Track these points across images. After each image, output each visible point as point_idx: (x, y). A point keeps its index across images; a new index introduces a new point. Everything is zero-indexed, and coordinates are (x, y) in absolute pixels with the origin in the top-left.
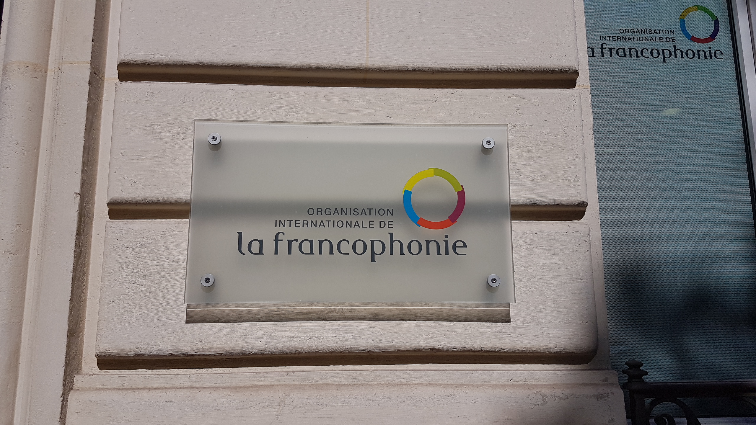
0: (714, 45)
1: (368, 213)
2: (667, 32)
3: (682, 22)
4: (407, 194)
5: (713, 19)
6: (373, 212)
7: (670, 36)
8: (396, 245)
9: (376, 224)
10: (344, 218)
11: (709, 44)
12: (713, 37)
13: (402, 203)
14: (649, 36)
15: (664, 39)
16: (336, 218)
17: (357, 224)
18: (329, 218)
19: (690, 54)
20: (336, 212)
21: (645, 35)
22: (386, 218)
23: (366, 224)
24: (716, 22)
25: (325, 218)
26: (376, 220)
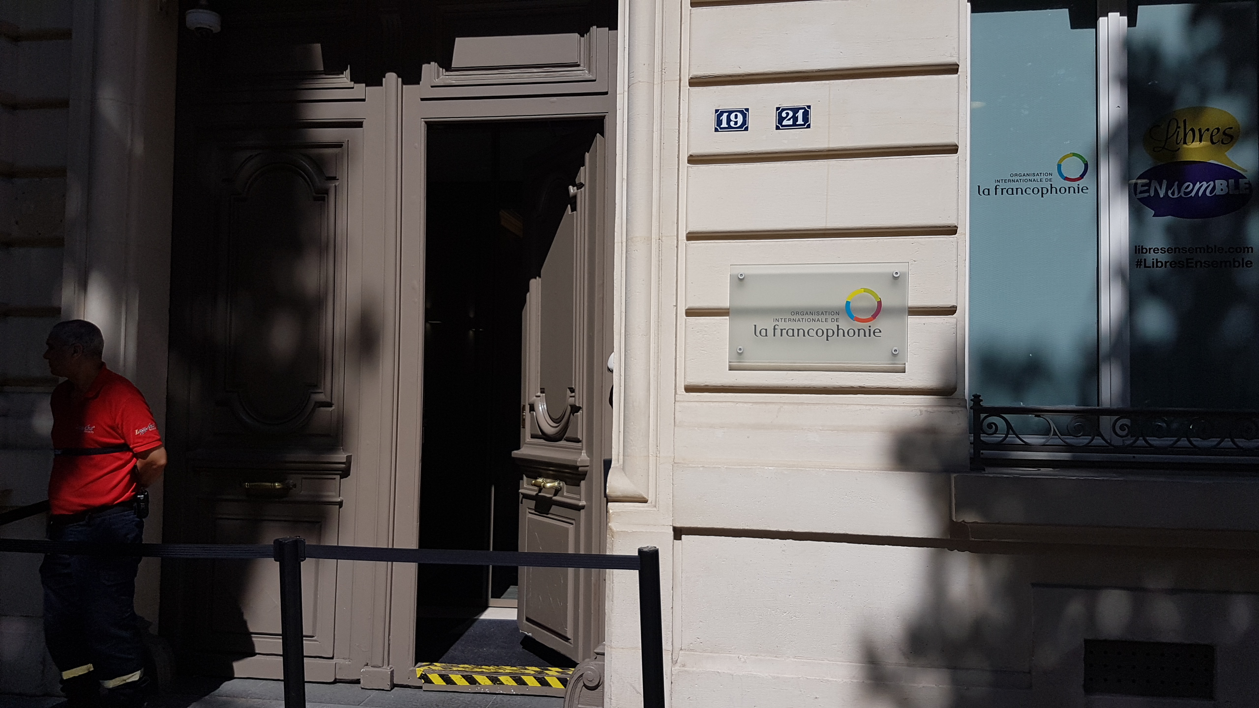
0: (1082, 183)
1: (825, 314)
2: (1046, 174)
3: (1059, 166)
4: (848, 303)
5: (1083, 162)
6: (828, 313)
7: (1049, 177)
8: (841, 332)
9: (829, 320)
10: (811, 317)
11: (1078, 182)
12: (1082, 177)
13: (845, 308)
14: (1032, 178)
15: (1044, 180)
16: (806, 317)
17: (818, 320)
18: (803, 317)
19: (1063, 190)
20: (807, 313)
21: (1030, 178)
22: (835, 317)
23: (824, 320)
24: (1086, 166)
25: (800, 317)
26: (830, 317)
